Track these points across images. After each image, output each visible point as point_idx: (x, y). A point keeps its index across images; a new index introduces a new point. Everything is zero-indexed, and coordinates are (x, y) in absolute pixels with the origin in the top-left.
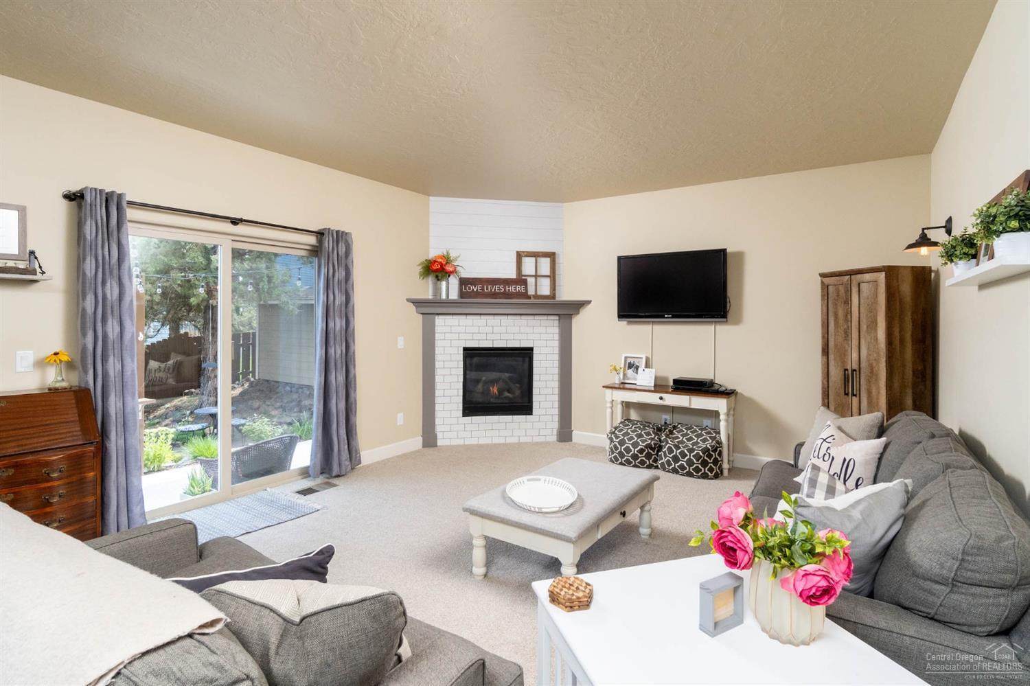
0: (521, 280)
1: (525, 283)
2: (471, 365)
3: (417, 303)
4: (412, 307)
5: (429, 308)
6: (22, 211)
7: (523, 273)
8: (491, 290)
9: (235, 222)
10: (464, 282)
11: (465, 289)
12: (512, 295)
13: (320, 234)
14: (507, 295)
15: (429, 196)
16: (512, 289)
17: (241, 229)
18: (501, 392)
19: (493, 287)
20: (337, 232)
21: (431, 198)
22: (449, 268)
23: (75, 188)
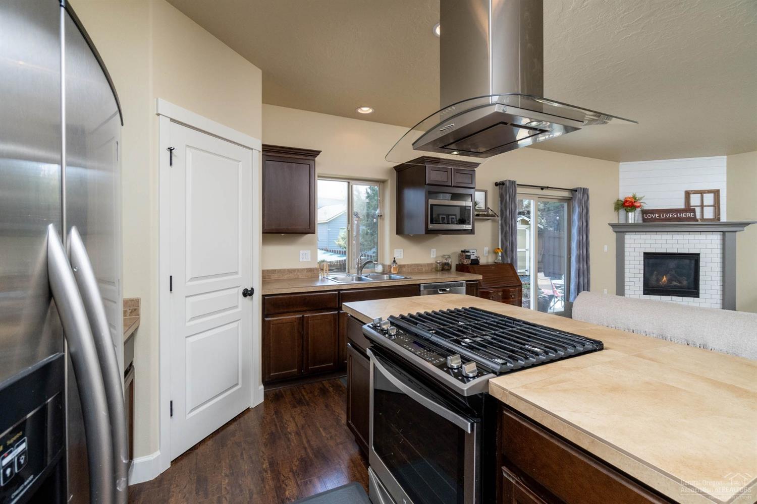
0: (689, 209)
1: (694, 211)
2: (648, 263)
3: (613, 225)
4: (611, 228)
5: (621, 229)
6: (486, 192)
7: (691, 205)
8: (666, 217)
9: (542, 188)
10: (644, 212)
11: (646, 216)
12: (683, 219)
13: (574, 191)
14: (679, 219)
15: (619, 162)
16: (683, 215)
17: (545, 192)
18: (670, 281)
19: (667, 214)
20: (584, 189)
21: (620, 163)
22: (636, 204)
23: (498, 181)
